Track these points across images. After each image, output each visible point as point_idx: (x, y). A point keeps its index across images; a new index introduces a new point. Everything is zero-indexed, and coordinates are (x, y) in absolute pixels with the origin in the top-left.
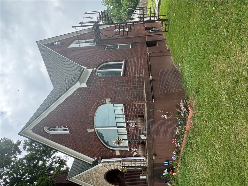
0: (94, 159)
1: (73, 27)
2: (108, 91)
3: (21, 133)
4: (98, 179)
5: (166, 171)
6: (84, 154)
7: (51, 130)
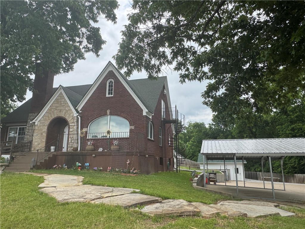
0: (80, 111)
1: (176, 106)
2: (139, 128)
3: (110, 63)
4: (58, 111)
5: (80, 164)
6: (85, 104)
7: (109, 83)
